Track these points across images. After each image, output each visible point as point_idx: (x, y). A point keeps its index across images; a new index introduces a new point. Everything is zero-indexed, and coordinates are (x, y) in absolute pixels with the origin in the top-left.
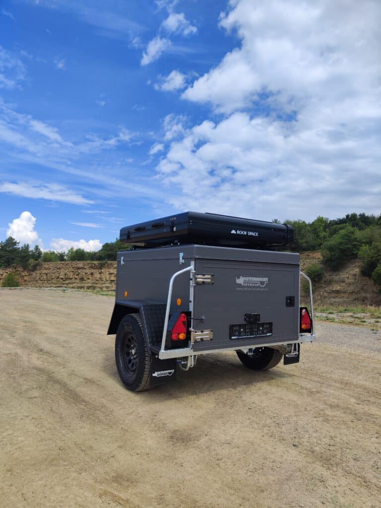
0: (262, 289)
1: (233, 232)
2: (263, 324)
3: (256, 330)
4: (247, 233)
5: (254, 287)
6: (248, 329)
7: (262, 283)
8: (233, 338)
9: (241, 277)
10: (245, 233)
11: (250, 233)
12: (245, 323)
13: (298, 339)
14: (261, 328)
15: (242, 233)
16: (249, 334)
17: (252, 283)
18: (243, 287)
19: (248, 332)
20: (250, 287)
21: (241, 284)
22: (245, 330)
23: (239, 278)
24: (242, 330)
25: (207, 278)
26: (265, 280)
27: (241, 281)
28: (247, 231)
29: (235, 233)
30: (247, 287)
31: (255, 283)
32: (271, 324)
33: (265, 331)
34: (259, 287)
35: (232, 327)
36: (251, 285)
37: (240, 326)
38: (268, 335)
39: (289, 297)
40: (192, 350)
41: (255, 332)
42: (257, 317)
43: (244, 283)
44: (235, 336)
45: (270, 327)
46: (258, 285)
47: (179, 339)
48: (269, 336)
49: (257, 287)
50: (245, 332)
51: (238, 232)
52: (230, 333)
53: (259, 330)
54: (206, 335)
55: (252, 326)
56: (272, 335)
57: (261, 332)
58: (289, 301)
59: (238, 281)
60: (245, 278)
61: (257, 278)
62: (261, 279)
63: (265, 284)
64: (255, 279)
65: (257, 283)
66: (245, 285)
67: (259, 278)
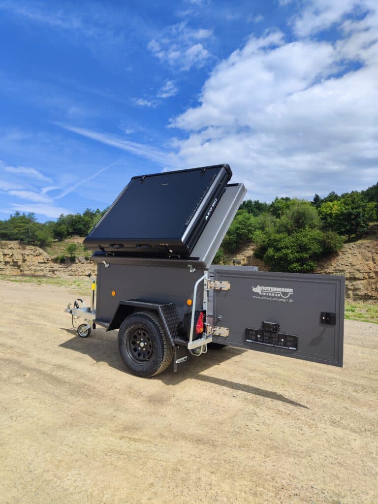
0: (284, 301)
2: (285, 337)
3: (276, 339)
5: (274, 297)
6: (266, 336)
7: (285, 294)
8: (247, 340)
9: (258, 286)
12: (262, 330)
13: (341, 366)
14: (283, 340)
16: (267, 341)
17: (272, 293)
18: (261, 296)
20: (269, 296)
21: (258, 293)
22: (262, 337)
23: (256, 287)
24: (259, 336)
26: (290, 291)
27: (258, 289)
30: (266, 296)
31: (275, 293)
32: (296, 338)
33: (289, 344)
34: (281, 297)
35: (247, 331)
36: (270, 294)
37: (257, 332)
38: (290, 348)
39: (325, 313)
41: (276, 341)
42: (276, 328)
44: (251, 340)
45: (295, 341)
46: (279, 295)
48: (291, 350)
49: (278, 297)
50: (263, 339)
52: (246, 335)
53: (279, 340)
54: (223, 332)
55: (271, 335)
56: (297, 350)
57: (282, 344)
58: (324, 318)
59: (254, 290)
60: (264, 288)
61: (278, 288)
62: (283, 290)
63: (289, 295)
64: (275, 289)
65: (277, 294)
66: (263, 294)
67: (280, 289)
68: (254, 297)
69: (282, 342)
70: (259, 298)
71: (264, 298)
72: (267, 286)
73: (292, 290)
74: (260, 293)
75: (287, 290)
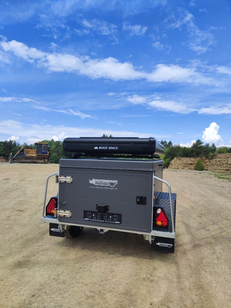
0: (112, 189)
1: (96, 148)
2: (112, 214)
3: (106, 217)
4: (108, 148)
5: (105, 187)
6: (99, 215)
7: (112, 184)
8: (85, 219)
9: (93, 179)
10: (106, 148)
11: (110, 148)
12: (96, 211)
13: (150, 232)
14: (111, 217)
15: (103, 148)
16: (100, 219)
17: (103, 184)
18: (96, 186)
19: (99, 217)
21: (93, 184)
22: (96, 216)
23: (91, 180)
24: (94, 215)
25: (69, 179)
26: (115, 182)
27: (93, 182)
28: (108, 146)
29: (98, 148)
30: (99, 186)
31: (105, 184)
32: (120, 215)
33: (115, 219)
34: (109, 187)
35: (85, 212)
36: (102, 185)
37: (93, 212)
38: (116, 222)
39: (139, 197)
40: (58, 221)
41: (106, 218)
42: (106, 208)
43: (96, 183)
44: (88, 218)
45: (119, 217)
46: (108, 185)
47: (51, 212)
48: (117, 224)
49: (107, 187)
50: (97, 217)
51: (100, 148)
52: (84, 215)
53: (108, 218)
54: (68, 213)
55: (102, 214)
56: (121, 223)
57: (110, 219)
58: (138, 200)
59: (91, 182)
60: (97, 180)
61: (107, 180)
62: (111, 181)
63: (115, 185)
64: (105, 181)
65: (107, 184)
66: (96, 184)
67: (109, 180)
68: (90, 187)
69: (110, 218)
70: (94, 187)
71: (97, 187)
72: (100, 179)
73: (117, 181)
74: (95, 184)
75: (114, 181)
